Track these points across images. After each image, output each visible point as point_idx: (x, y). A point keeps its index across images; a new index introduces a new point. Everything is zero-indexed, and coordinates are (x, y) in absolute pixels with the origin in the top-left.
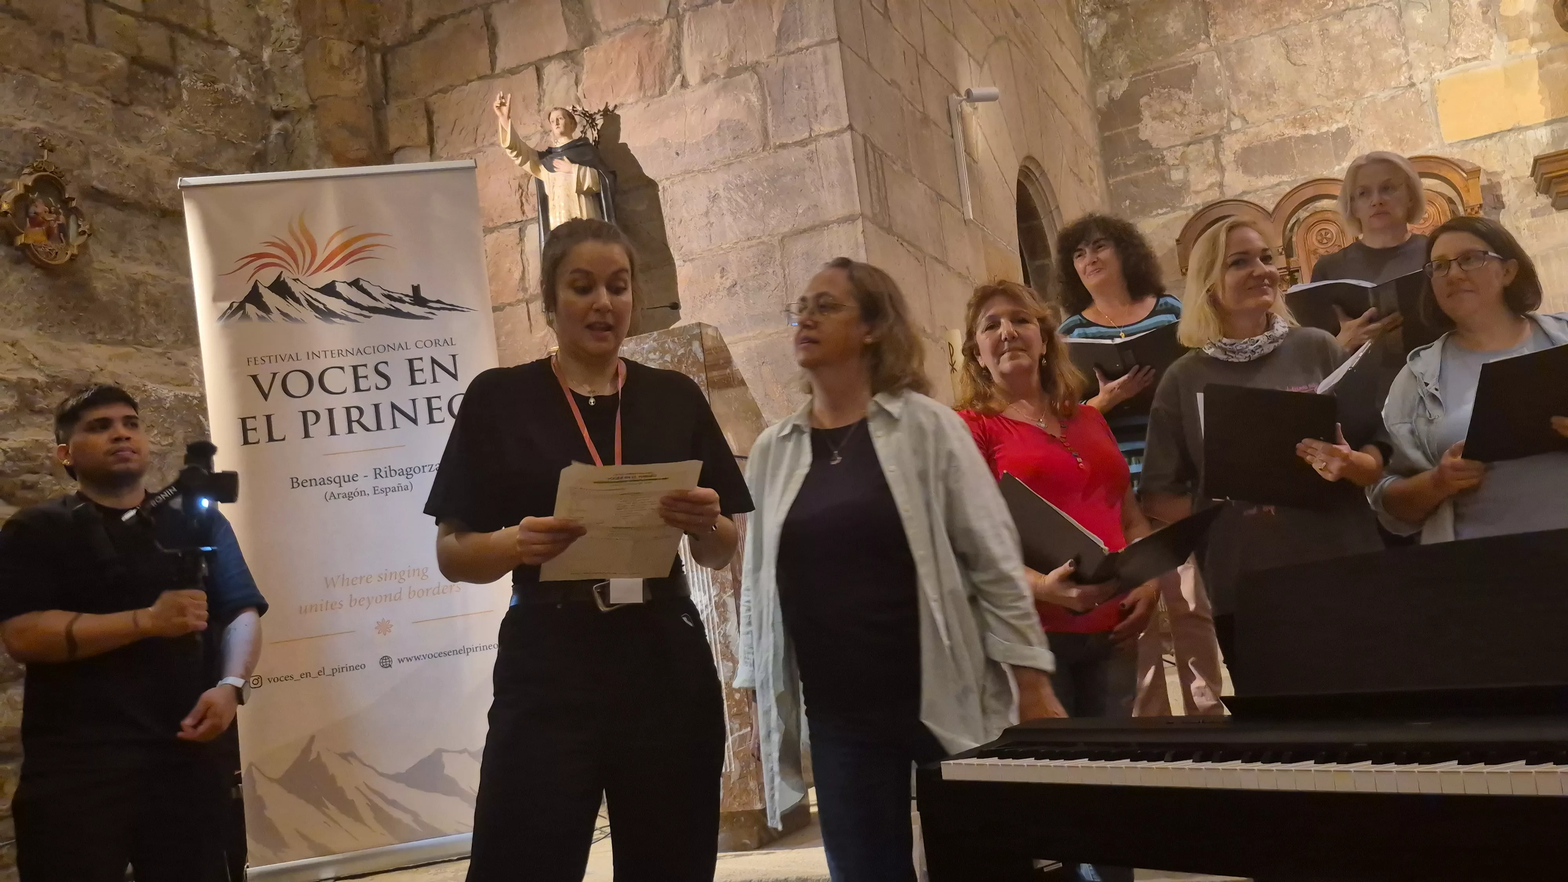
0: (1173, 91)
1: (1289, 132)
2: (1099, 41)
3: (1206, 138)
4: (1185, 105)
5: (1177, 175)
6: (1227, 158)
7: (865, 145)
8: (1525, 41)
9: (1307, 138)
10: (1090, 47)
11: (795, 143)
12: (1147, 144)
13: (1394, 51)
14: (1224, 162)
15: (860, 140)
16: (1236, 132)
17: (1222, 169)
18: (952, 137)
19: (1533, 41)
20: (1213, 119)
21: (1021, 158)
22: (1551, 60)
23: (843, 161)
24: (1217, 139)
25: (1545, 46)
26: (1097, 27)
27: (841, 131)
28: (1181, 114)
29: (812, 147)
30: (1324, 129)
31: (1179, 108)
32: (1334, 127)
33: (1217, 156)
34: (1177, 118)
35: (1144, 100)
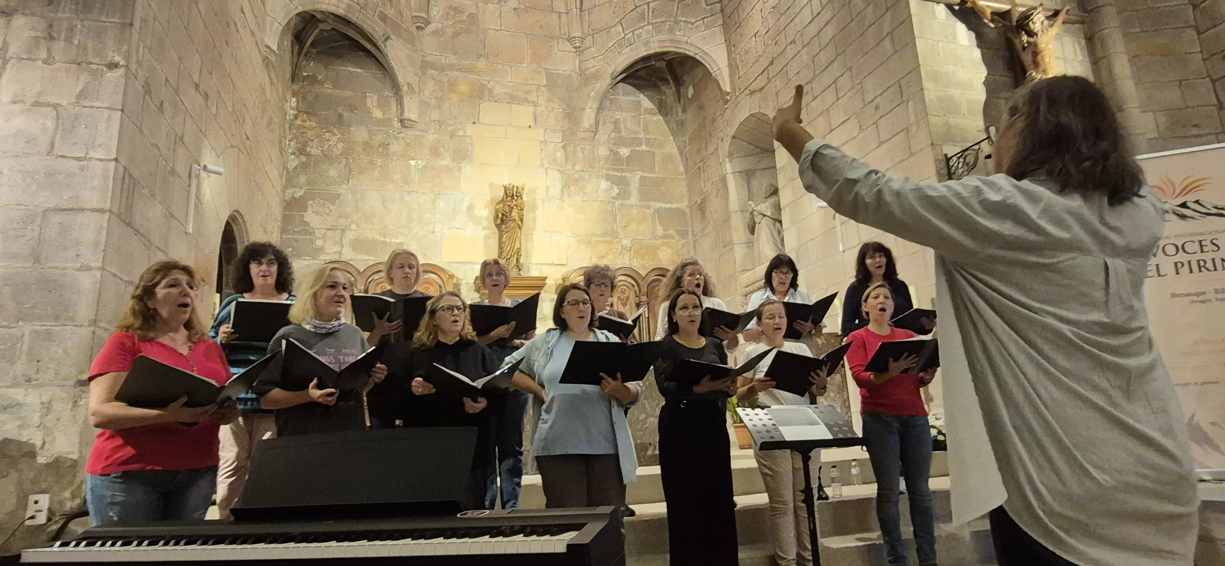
0: (326, 202)
1: (377, 237)
2: (293, 167)
3: (338, 229)
4: (330, 211)
5: (319, 243)
6: (346, 241)
7: (124, 173)
8: (481, 227)
9: (384, 242)
10: (288, 169)
11: (73, 158)
12: (307, 224)
13: (429, 215)
14: (344, 243)
15: (121, 170)
16: (353, 230)
17: (342, 246)
18: (189, 186)
19: (483, 229)
20: (342, 221)
21: (231, 211)
22: (489, 238)
23: (106, 178)
24: (343, 231)
25: (488, 232)
26: (293, 160)
27: (112, 160)
28: (328, 214)
29: (85, 163)
30: (393, 241)
31: (328, 211)
32: (398, 241)
33: (341, 239)
34: (325, 216)
35: (310, 202)
